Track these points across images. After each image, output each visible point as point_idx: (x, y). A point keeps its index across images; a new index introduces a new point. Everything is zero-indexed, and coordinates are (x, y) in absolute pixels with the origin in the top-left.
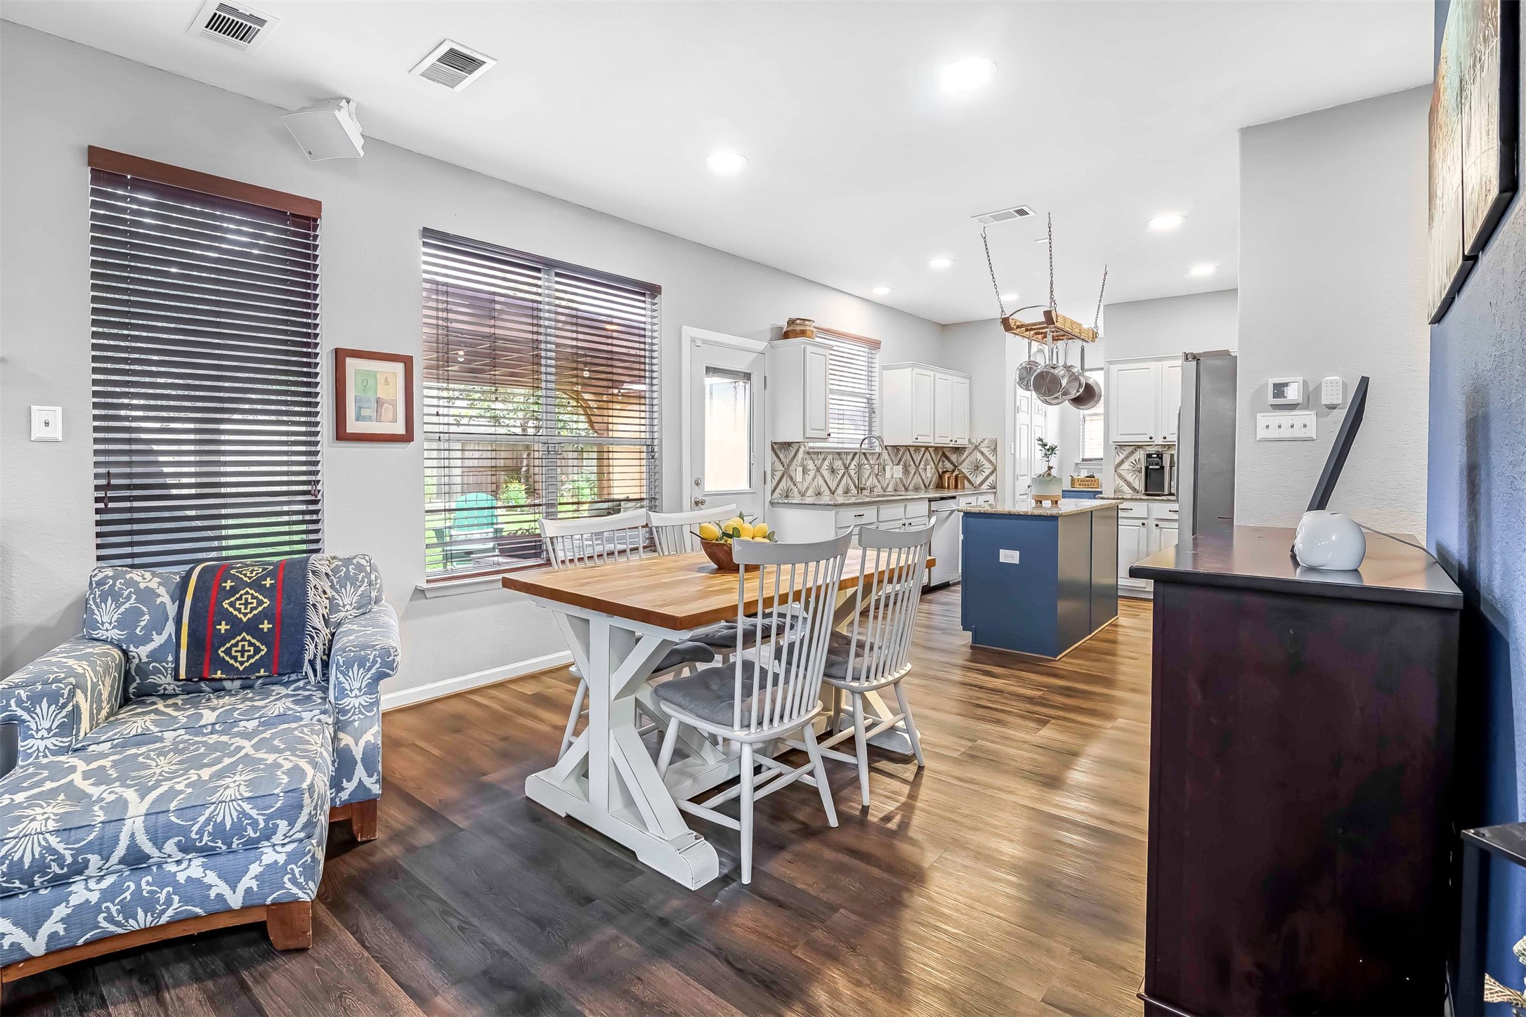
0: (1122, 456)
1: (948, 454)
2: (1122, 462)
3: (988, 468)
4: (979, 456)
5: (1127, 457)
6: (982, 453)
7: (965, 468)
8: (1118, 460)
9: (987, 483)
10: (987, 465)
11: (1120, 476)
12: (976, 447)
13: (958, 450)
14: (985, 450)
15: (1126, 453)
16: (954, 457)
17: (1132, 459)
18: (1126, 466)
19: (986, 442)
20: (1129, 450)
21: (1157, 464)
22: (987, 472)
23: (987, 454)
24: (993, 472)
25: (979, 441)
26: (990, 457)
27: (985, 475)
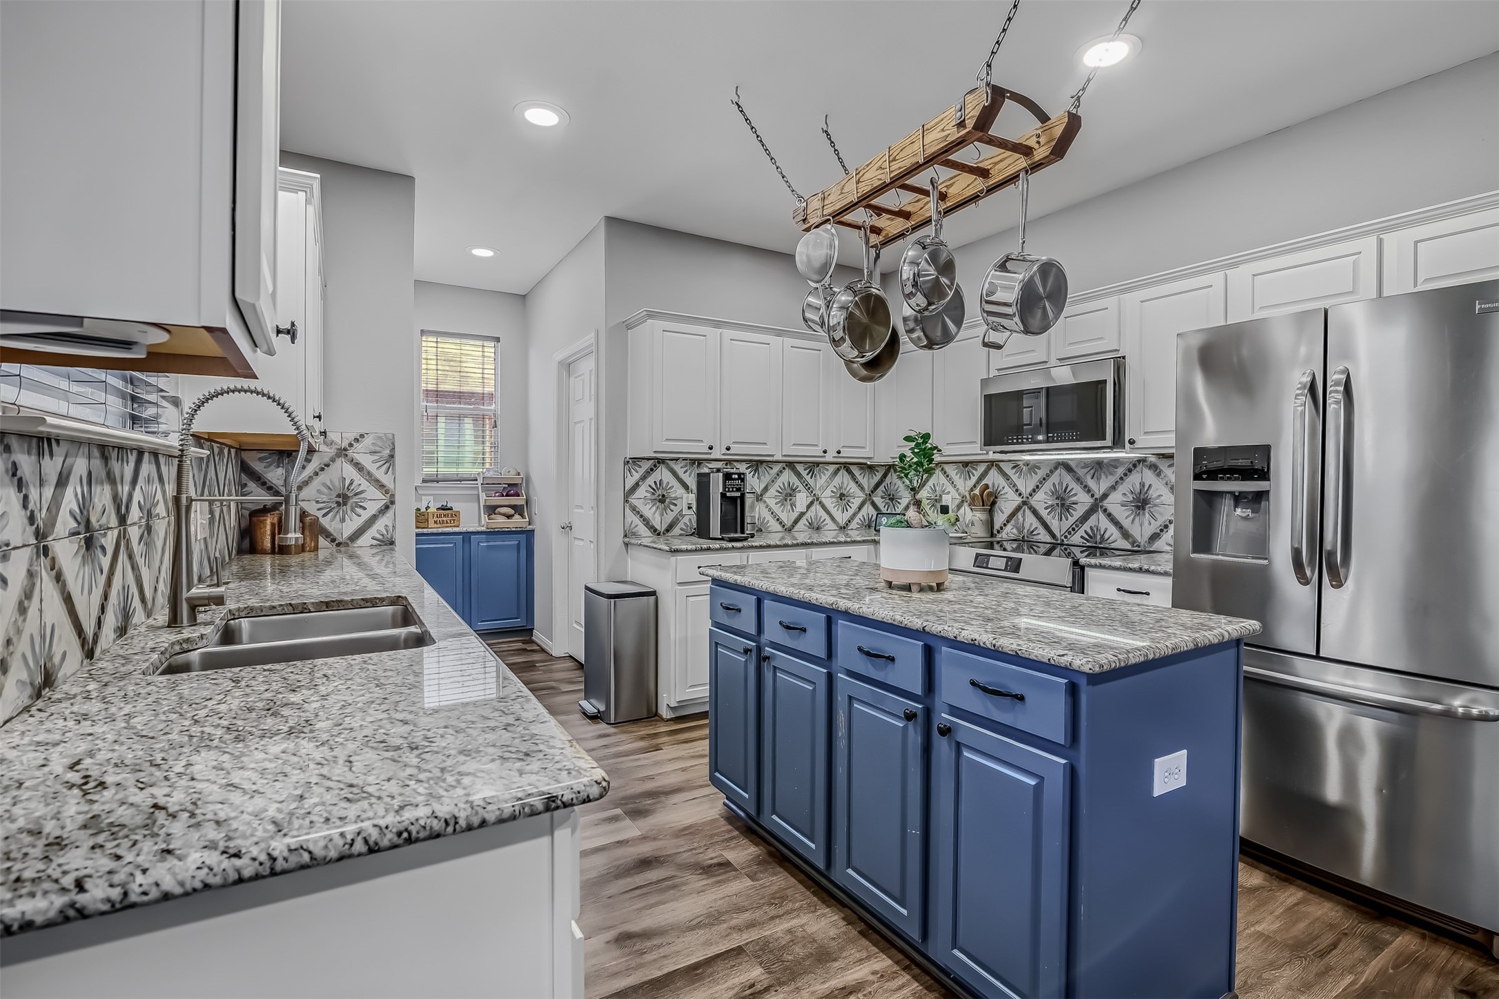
0: (637, 476)
1: (258, 467)
2: (637, 485)
3: (373, 500)
4: (350, 472)
5: (644, 478)
6: (359, 467)
7: (311, 500)
8: (630, 482)
9: (372, 532)
10: (372, 492)
11: (634, 509)
12: (342, 452)
13: (284, 453)
14: (366, 461)
15: (642, 471)
16: (275, 475)
17: (650, 481)
18: (642, 492)
19: (368, 441)
20: (646, 465)
21: (738, 490)
22: (372, 508)
23: (372, 468)
24: (387, 507)
25: (350, 437)
26: (380, 474)
27: (365, 515)
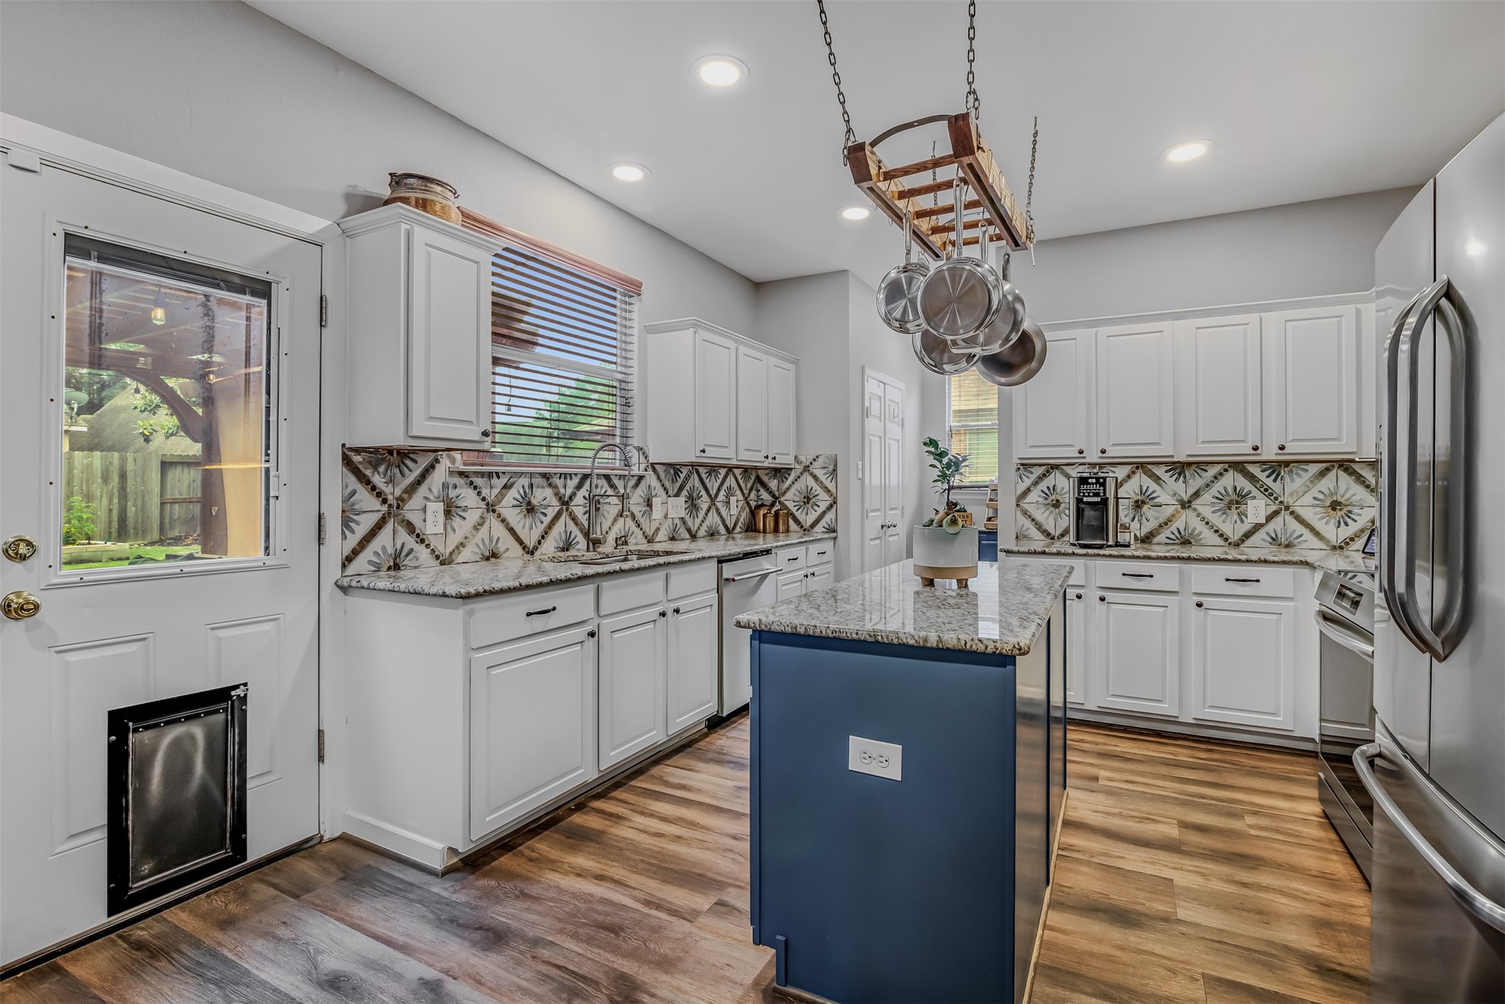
0: (1028, 482)
1: (765, 479)
2: (1028, 490)
3: (823, 500)
4: (811, 482)
5: (1036, 483)
6: (815, 477)
7: (790, 500)
8: (1022, 487)
9: (823, 523)
10: (823, 496)
11: (1025, 513)
12: (806, 469)
13: (780, 472)
14: (820, 473)
15: (1033, 477)
16: (773, 484)
17: (1043, 486)
18: (1034, 496)
19: (821, 460)
20: (1038, 471)
21: (1097, 495)
22: (823, 506)
23: (822, 478)
24: (831, 506)
25: (811, 458)
26: (827, 483)
27: (820, 511)
